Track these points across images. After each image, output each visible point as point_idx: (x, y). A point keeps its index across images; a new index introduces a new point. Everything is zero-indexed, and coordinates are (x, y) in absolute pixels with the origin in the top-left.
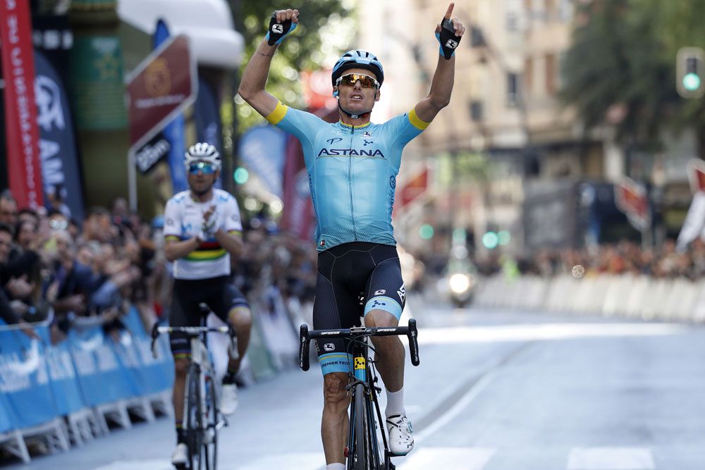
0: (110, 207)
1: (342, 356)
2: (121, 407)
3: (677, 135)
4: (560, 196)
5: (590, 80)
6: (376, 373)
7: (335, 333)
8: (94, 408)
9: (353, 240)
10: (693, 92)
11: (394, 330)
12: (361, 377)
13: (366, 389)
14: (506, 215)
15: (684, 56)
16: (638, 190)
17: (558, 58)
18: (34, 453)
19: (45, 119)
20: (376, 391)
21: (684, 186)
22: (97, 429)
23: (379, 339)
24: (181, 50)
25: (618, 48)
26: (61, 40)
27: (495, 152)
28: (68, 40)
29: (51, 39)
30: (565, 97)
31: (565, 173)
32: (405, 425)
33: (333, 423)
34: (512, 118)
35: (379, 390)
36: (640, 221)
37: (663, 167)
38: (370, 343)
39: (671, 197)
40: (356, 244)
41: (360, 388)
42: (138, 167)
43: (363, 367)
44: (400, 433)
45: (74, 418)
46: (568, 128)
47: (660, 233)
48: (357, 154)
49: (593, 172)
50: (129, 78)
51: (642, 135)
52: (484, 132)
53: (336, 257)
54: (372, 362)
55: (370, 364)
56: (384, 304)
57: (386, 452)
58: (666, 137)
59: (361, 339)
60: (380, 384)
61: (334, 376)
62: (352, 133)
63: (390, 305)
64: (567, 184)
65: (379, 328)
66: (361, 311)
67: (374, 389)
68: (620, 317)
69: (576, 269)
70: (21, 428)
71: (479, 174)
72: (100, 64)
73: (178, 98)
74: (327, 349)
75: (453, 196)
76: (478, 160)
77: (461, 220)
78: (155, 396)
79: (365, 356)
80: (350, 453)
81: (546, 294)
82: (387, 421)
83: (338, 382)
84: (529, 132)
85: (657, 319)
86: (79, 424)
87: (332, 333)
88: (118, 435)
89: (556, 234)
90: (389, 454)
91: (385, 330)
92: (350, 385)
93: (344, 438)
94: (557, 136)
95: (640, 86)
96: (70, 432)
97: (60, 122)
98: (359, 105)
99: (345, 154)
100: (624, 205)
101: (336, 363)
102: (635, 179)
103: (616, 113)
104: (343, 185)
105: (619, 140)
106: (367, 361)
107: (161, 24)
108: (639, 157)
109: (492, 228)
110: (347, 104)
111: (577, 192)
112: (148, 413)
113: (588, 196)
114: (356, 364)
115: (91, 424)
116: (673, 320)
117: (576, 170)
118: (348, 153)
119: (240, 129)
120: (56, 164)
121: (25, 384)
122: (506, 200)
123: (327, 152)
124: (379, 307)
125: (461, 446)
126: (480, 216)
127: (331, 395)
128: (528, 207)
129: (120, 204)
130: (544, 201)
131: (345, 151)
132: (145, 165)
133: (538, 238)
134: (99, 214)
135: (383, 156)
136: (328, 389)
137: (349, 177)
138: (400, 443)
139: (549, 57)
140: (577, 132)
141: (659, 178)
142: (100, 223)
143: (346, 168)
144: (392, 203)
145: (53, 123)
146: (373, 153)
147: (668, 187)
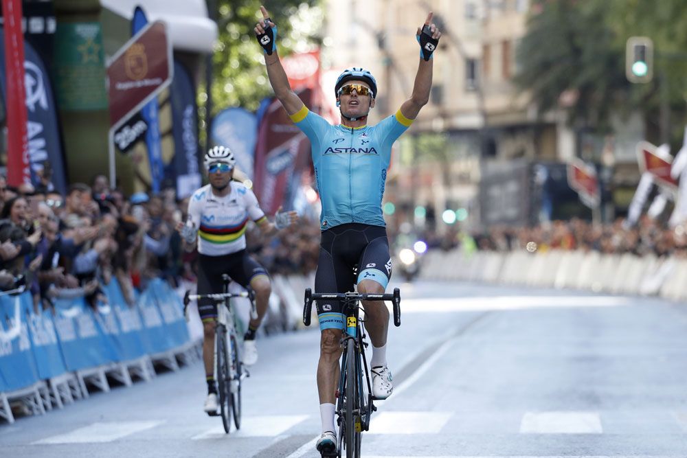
0: (92, 183)
1: (337, 316)
2: (101, 372)
3: (625, 119)
4: (516, 176)
5: (546, 66)
6: (364, 331)
7: (333, 296)
8: (75, 373)
9: (350, 221)
10: (641, 77)
11: (381, 296)
12: (352, 333)
13: (356, 343)
14: (465, 193)
15: (633, 44)
16: (589, 170)
17: (514, 45)
18: (17, 414)
19: (30, 101)
20: (364, 346)
21: (632, 166)
22: (78, 393)
23: (369, 303)
24: (158, 35)
25: (571, 36)
26: (46, 26)
27: (454, 133)
28: (52, 26)
29: (36, 25)
30: (521, 82)
31: (520, 154)
32: (386, 375)
33: (327, 370)
34: (471, 102)
35: (367, 345)
36: (590, 200)
37: (612, 149)
38: (361, 306)
39: (619, 178)
40: (353, 225)
41: (351, 342)
42: (117, 145)
43: (354, 325)
44: (382, 381)
45: (55, 382)
46: (524, 111)
47: (609, 211)
48: (356, 151)
49: (547, 154)
50: (109, 62)
51: (593, 119)
52: (444, 115)
53: (336, 235)
54: (362, 321)
55: (360, 323)
56: (374, 275)
57: (370, 396)
58: (615, 121)
59: (354, 302)
60: (367, 340)
61: (330, 332)
62: (352, 133)
63: (379, 276)
64: (522, 164)
65: (369, 294)
66: (355, 279)
67: (362, 344)
68: (570, 289)
69: (531, 246)
70: (6, 392)
71: (440, 154)
72: (82, 49)
73: (156, 81)
74: (325, 309)
75: (414, 174)
76: (438, 141)
77: (422, 197)
78: (133, 363)
79: (357, 316)
80: (340, 395)
81: (502, 268)
82: (372, 371)
83: (333, 336)
84: (485, 114)
85: (606, 292)
86: (59, 388)
87: (330, 296)
88: (97, 398)
89: (512, 212)
90: (372, 398)
91: (374, 296)
92: (343, 339)
93: (336, 383)
94: (512, 119)
95: (591, 72)
96: (52, 395)
97: (44, 103)
98: (356, 110)
99: (346, 152)
100: (575, 184)
101: (332, 321)
102: (586, 161)
103: (568, 98)
104: (344, 178)
105: (570, 123)
106: (357, 320)
107: (138, 10)
108: (589, 138)
109: (450, 205)
110: (346, 110)
111: (531, 172)
112: (126, 378)
113: (541, 176)
114: (348, 322)
115: (72, 388)
116: (621, 293)
117: (530, 152)
118: (349, 151)
119: (215, 110)
120: (41, 143)
121: (8, 351)
122: (464, 179)
123: (332, 151)
124: (370, 277)
125: (420, 410)
126: (440, 194)
127: (326, 347)
128: (484, 185)
129: (101, 180)
130: (500, 180)
131: (346, 149)
132: (123, 145)
133: (494, 215)
134: (81, 190)
135: (376, 153)
136: (324, 342)
137: (350, 171)
138: (381, 389)
139: (506, 44)
140: (532, 115)
141: (608, 159)
142: (81, 198)
143: (346, 163)
144: (382, 192)
145: (37, 104)
146: (369, 151)
147: (616, 168)
